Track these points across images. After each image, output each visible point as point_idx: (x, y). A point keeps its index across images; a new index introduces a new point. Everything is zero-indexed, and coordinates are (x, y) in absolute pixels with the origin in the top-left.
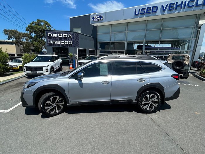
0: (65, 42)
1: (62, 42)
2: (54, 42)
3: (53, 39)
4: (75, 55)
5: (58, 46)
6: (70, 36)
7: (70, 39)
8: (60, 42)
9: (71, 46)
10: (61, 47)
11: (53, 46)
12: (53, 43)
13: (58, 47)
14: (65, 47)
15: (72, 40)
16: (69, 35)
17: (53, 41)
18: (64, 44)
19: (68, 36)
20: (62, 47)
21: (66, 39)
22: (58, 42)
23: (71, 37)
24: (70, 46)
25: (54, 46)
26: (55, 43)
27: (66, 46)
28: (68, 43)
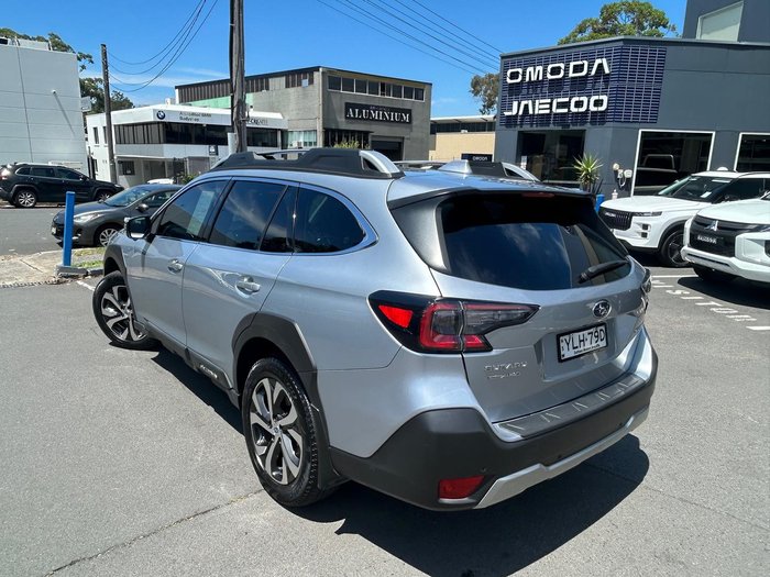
0: (574, 100)
1: (560, 105)
2: (526, 106)
3: (524, 92)
4: (616, 166)
5: (542, 125)
6: (601, 66)
7: (601, 84)
8: (551, 104)
9: (599, 118)
10: (552, 127)
11: (521, 125)
12: (521, 113)
13: (539, 128)
14: (572, 128)
15: (611, 84)
16: (598, 61)
17: (523, 103)
18: (565, 110)
19: (590, 68)
20: (560, 128)
21: (580, 85)
22: (540, 107)
23: (607, 71)
24: (593, 122)
25: (527, 128)
26: (531, 112)
27: (575, 124)
28: (588, 103)
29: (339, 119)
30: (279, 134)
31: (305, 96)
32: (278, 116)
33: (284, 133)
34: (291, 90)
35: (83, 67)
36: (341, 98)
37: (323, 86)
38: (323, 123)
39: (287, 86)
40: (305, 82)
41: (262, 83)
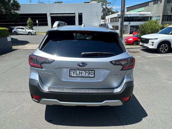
29: (168, 12)
30: (149, 18)
31: (159, 6)
32: (150, 13)
33: (151, 17)
34: (155, 5)
35: (109, 5)
36: (170, 6)
37: (164, 3)
38: (163, 14)
39: (154, 4)
40: (159, 2)
41: (147, 4)
